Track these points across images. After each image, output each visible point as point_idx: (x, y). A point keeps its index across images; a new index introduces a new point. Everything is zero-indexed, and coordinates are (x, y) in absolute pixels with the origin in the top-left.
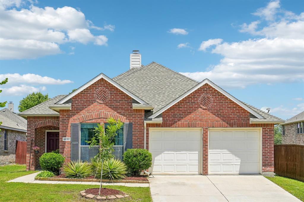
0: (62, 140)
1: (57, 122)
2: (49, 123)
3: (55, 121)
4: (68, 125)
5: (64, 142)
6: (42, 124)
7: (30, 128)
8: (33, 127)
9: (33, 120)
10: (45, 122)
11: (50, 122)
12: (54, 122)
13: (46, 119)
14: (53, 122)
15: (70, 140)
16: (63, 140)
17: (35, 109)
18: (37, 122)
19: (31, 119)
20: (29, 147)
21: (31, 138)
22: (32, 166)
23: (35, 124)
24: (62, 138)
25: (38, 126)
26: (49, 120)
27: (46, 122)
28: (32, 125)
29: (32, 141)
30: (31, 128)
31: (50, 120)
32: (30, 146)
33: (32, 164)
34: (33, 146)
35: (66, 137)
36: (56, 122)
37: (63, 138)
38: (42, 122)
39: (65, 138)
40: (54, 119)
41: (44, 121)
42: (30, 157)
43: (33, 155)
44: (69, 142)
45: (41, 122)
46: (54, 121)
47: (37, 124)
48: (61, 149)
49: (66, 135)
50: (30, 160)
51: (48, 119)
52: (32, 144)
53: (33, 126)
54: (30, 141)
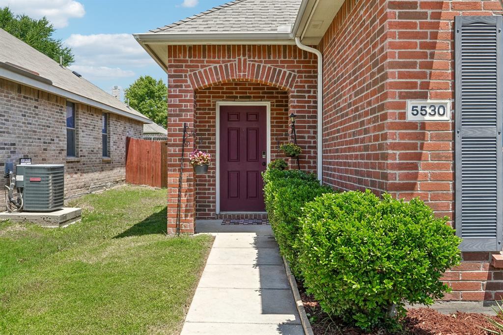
0: (403, 116)
1: (270, 68)
2: (240, 71)
3: (261, 62)
4: (437, 26)
5: (413, 125)
6: (217, 74)
7: (176, 86)
8: (189, 83)
9: (187, 58)
10: (226, 66)
11: (245, 68)
12: (259, 66)
13: (229, 57)
14: (253, 65)
15: (447, 117)
16: (410, 118)
17: (195, 23)
18: (202, 67)
19: (182, 58)
20: (175, 151)
21: (180, 120)
22: (186, 216)
23: (195, 74)
24: (403, 106)
25: (203, 82)
26: (240, 60)
27: (231, 65)
28: (186, 76)
29: (185, 130)
30: (181, 86)
31: (245, 60)
32: (177, 149)
33: (187, 211)
34: (189, 150)
35: (424, 96)
36: (264, 67)
37: (410, 103)
38: (218, 65)
39: (419, 103)
40: (260, 57)
41: (223, 62)
42: (180, 186)
43: (188, 180)
44: (442, 125)
45: (215, 68)
46: (256, 64)
47: (200, 73)
48: (400, 167)
49: (426, 85)
50: (179, 196)
51: (239, 55)
52: (184, 140)
53: (186, 81)
54: (180, 130)
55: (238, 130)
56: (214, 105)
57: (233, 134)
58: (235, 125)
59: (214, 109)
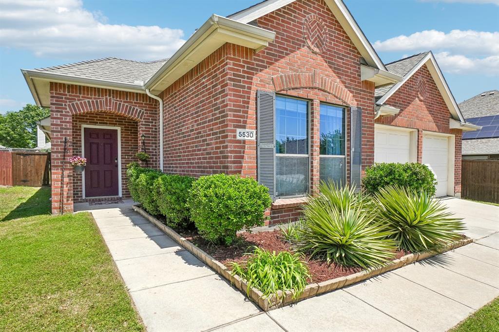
0: (235, 136)
1: (127, 106)
2: (107, 106)
3: (121, 101)
4: (249, 93)
5: (239, 142)
6: (90, 106)
7: (57, 111)
8: (68, 110)
9: (66, 93)
10: (97, 102)
11: (110, 104)
12: (120, 104)
13: (99, 96)
14: (116, 103)
15: (254, 138)
16: (238, 138)
17: (71, 69)
18: (79, 100)
19: (62, 92)
20: (57, 156)
21: (61, 135)
22: (68, 200)
23: (73, 104)
24: (235, 131)
25: (79, 110)
26: (106, 99)
27: (101, 101)
28: (65, 105)
29: (65, 142)
30: (62, 112)
31: (110, 99)
32: (59, 155)
33: (68, 197)
34: (69, 156)
35: (244, 127)
36: (123, 105)
37: (238, 130)
38: (91, 100)
39: (242, 130)
40: (120, 98)
41: (95, 99)
42: (62, 180)
43: (69, 176)
44: (250, 142)
45: (89, 102)
46: (118, 103)
47: (77, 104)
48: (234, 162)
49: (245, 122)
50: (62, 187)
51: (106, 95)
52: (65, 149)
53: (66, 109)
54: (61, 142)
55: (98, 144)
56: (80, 127)
57: (94, 146)
58: (96, 141)
59: (80, 130)
